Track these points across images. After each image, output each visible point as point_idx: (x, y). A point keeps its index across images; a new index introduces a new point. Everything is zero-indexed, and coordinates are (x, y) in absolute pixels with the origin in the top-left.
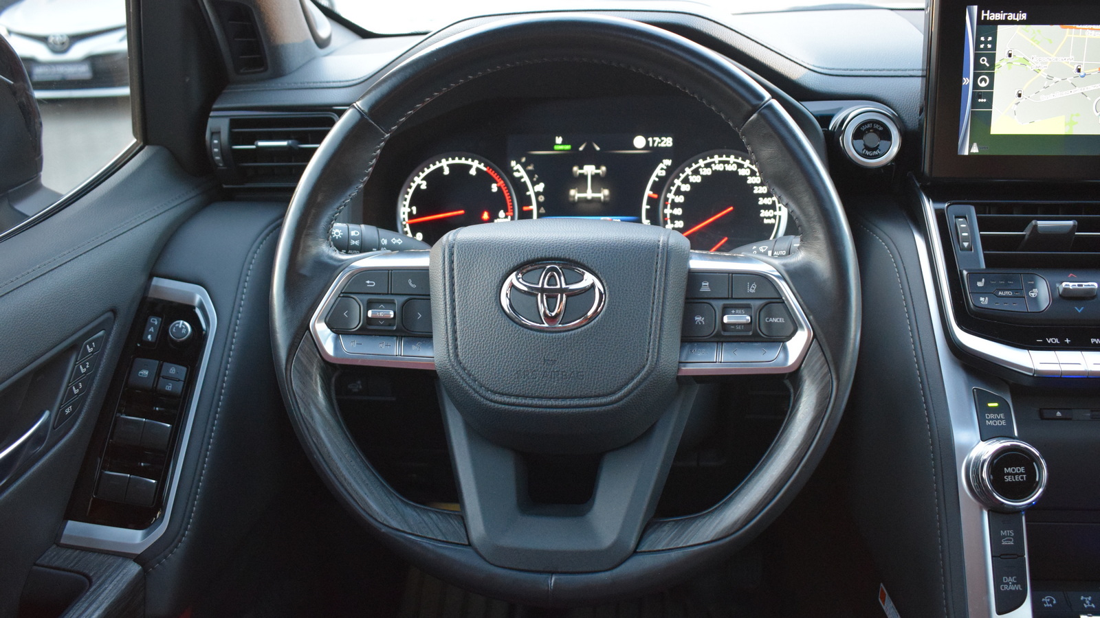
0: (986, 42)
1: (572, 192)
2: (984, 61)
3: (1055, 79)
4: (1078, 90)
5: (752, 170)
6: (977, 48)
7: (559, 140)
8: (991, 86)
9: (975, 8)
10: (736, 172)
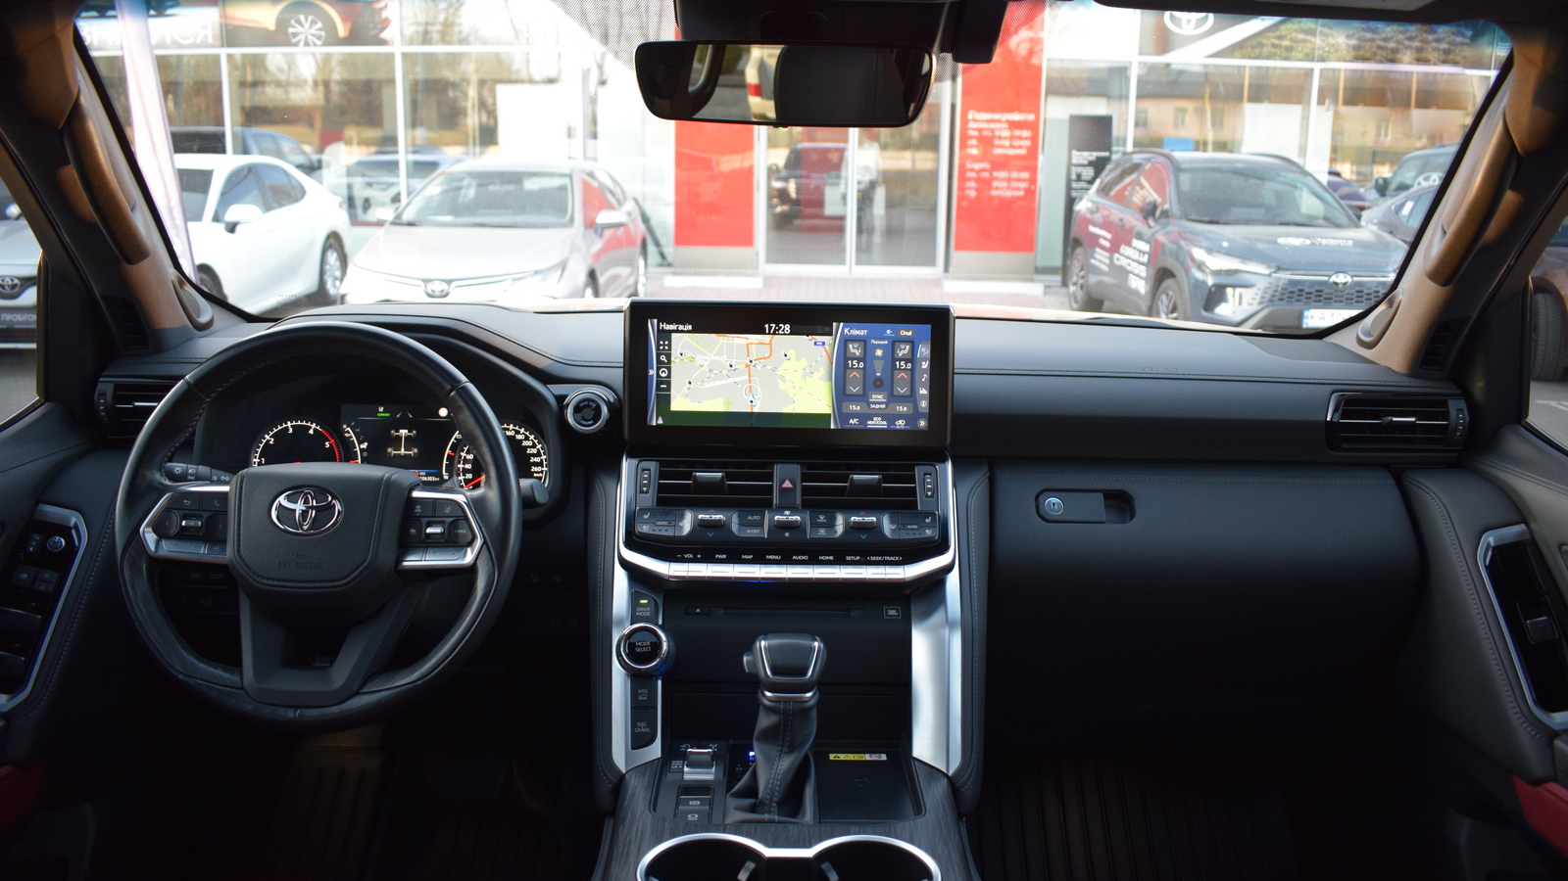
0: (664, 345)
1: (389, 450)
2: (663, 358)
3: (715, 372)
4: (732, 380)
5: (526, 436)
6: (658, 349)
7: (381, 409)
8: (669, 376)
9: (656, 321)
10: (514, 437)
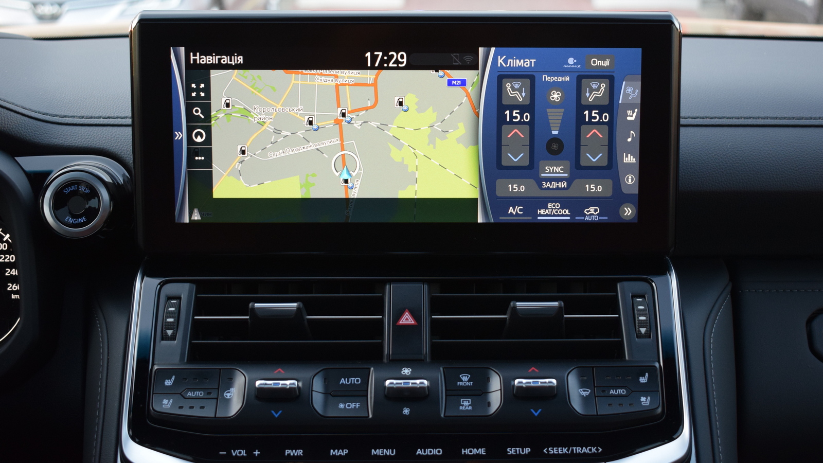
0: (198, 90)
2: (198, 112)
3: (284, 133)
4: (312, 146)
6: (188, 96)
8: (208, 141)
9: (182, 49)
